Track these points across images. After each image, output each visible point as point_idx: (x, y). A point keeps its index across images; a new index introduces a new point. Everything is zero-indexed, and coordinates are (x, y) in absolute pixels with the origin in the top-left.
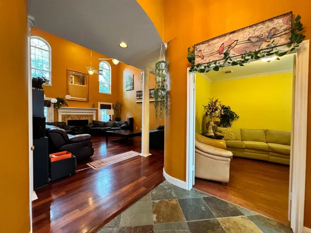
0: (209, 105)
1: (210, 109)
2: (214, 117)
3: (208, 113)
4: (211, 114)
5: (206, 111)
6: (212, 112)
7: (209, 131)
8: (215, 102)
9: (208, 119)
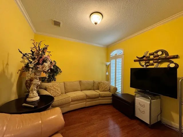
0: (33, 52)
1: (34, 59)
2: (40, 72)
3: (31, 66)
4: (35, 67)
5: (27, 61)
6: (38, 64)
7: (31, 95)
8: (44, 49)
9: (29, 75)
